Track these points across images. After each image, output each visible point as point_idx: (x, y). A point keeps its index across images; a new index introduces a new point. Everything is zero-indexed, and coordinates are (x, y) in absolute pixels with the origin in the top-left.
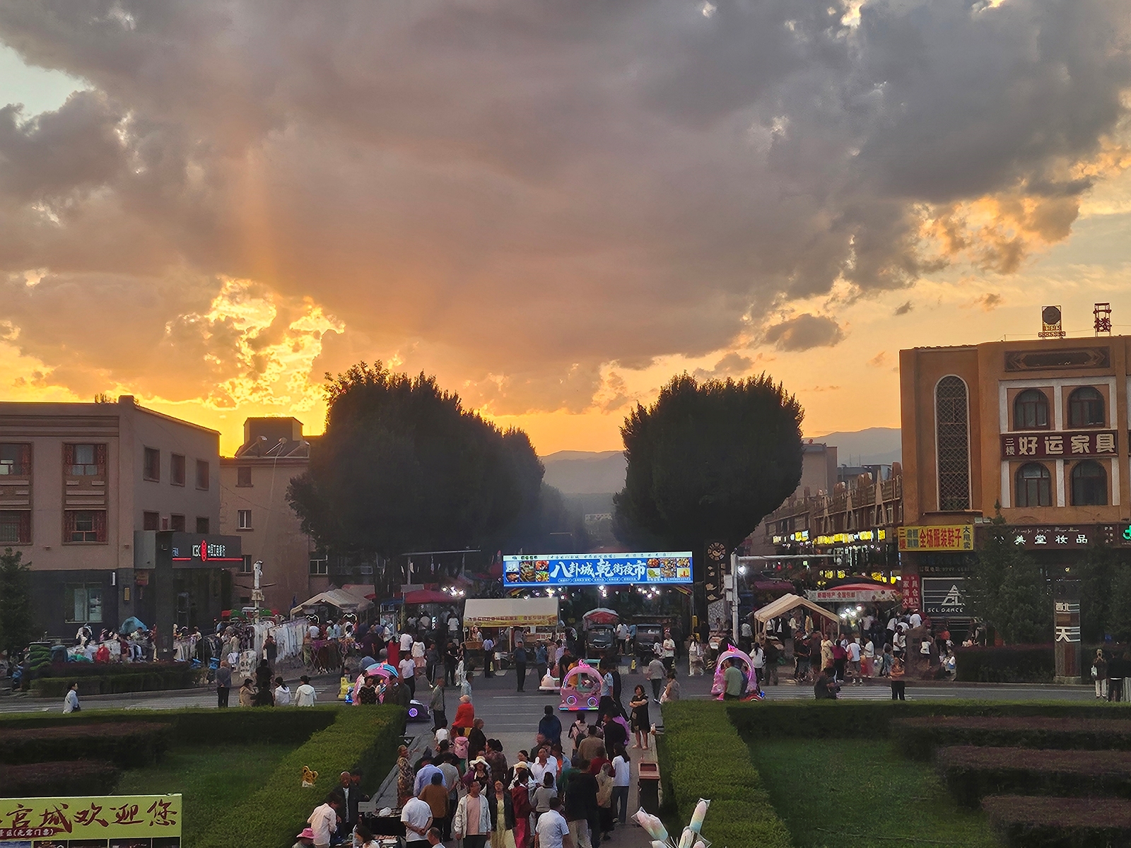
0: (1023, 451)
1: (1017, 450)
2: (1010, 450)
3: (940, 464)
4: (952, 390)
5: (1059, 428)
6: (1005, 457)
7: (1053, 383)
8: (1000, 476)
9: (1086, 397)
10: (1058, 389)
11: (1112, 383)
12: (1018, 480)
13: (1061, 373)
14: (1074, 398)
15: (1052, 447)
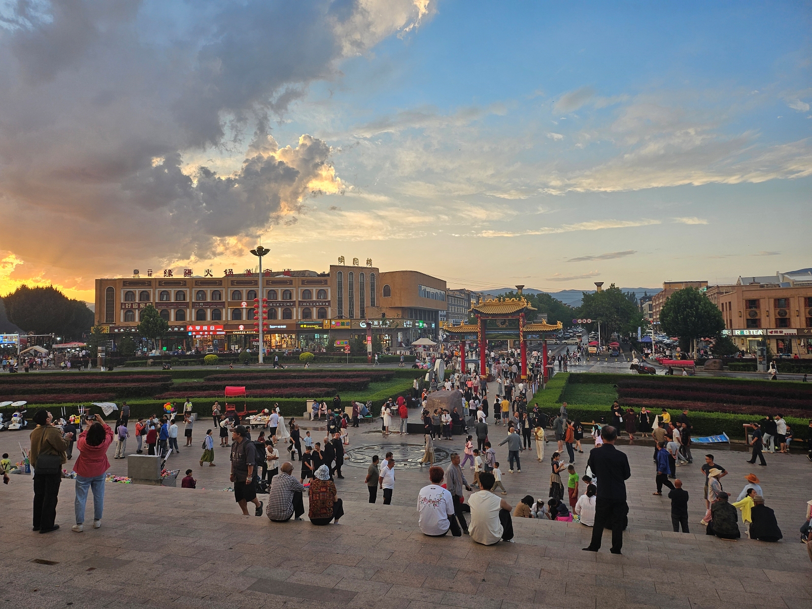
0: (127, 307)
1: (125, 307)
2: (123, 307)
3: (106, 310)
4: (110, 290)
5: (137, 301)
6: (122, 308)
7: (136, 290)
8: (120, 314)
9: (145, 293)
10: (137, 291)
11: (152, 290)
12: (125, 314)
13: (139, 287)
14: (141, 293)
15: (135, 306)
